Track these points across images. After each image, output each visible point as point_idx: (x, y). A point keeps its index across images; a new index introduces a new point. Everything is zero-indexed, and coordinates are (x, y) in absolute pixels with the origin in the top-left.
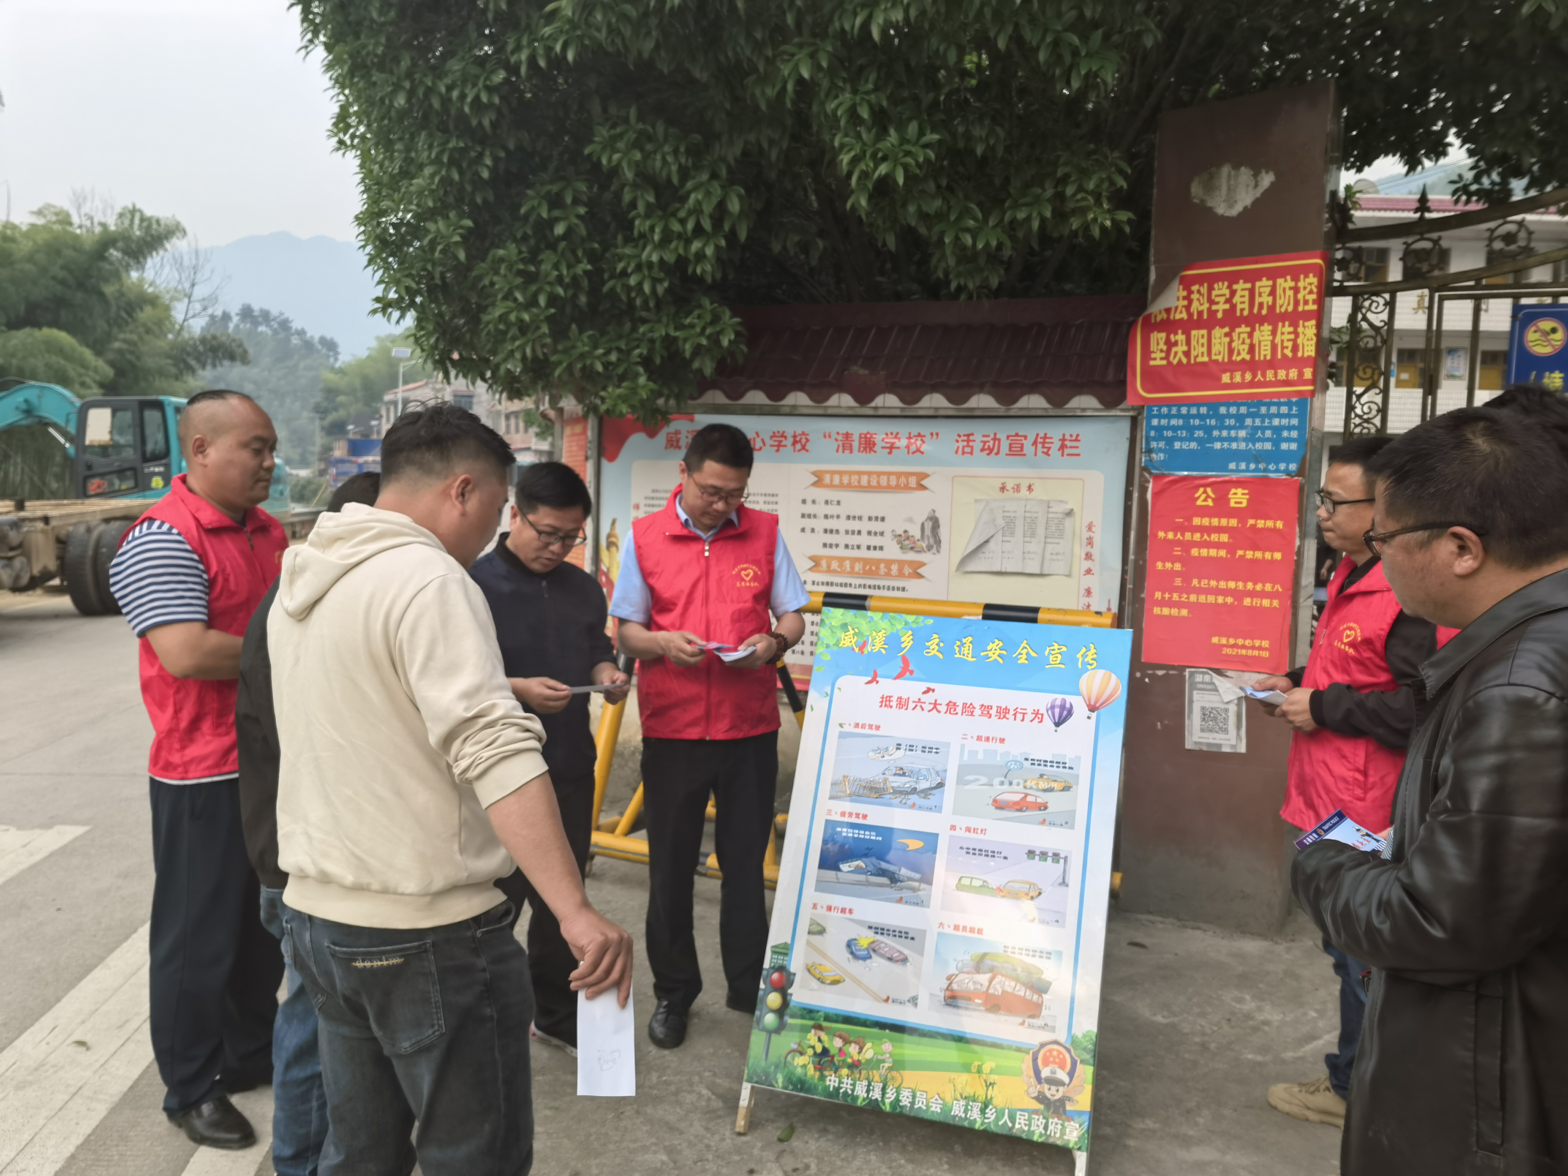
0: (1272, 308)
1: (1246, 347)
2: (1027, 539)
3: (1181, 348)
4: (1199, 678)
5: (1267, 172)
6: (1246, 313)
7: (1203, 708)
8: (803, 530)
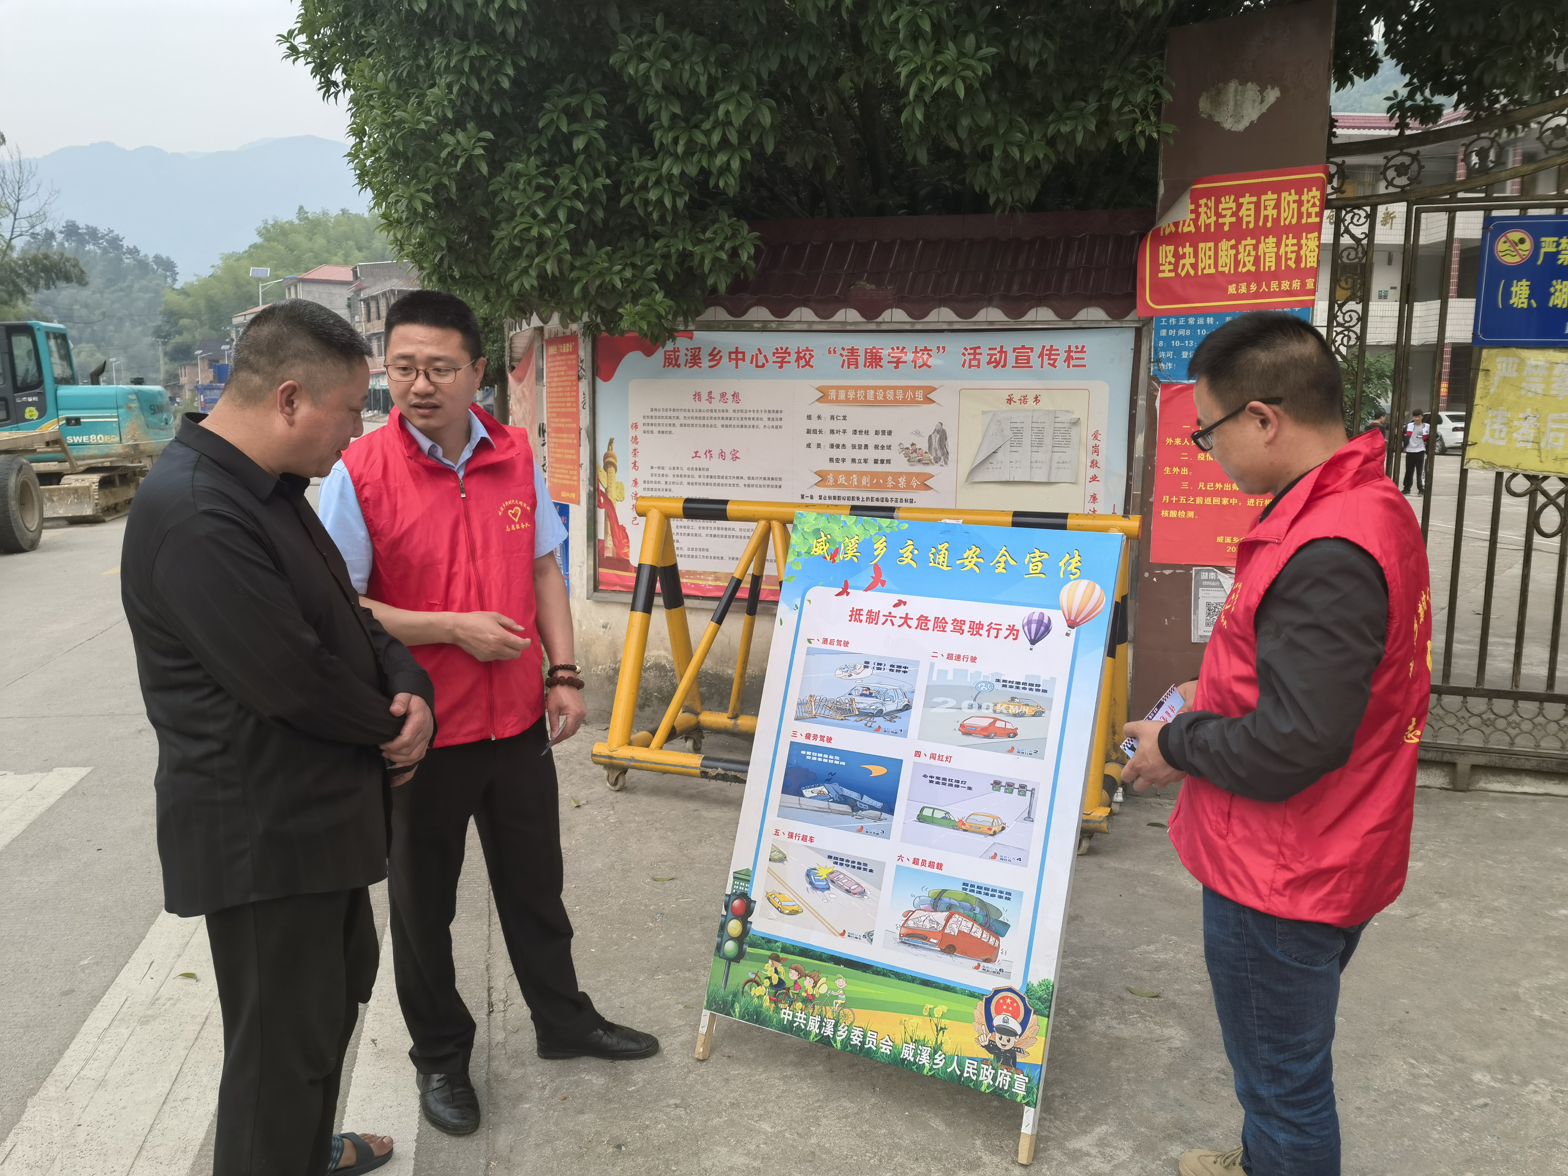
0: (1277, 220)
1: (1252, 259)
2: (1035, 449)
3: (1188, 261)
4: (1204, 576)
5: (1273, 88)
6: (1251, 226)
7: (1208, 604)
8: (809, 446)
